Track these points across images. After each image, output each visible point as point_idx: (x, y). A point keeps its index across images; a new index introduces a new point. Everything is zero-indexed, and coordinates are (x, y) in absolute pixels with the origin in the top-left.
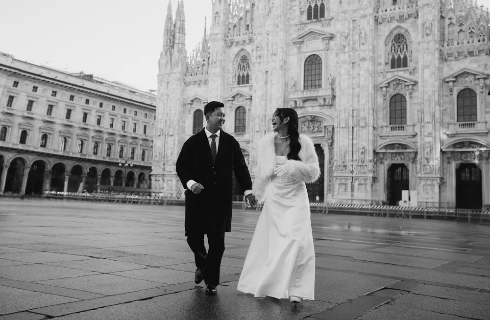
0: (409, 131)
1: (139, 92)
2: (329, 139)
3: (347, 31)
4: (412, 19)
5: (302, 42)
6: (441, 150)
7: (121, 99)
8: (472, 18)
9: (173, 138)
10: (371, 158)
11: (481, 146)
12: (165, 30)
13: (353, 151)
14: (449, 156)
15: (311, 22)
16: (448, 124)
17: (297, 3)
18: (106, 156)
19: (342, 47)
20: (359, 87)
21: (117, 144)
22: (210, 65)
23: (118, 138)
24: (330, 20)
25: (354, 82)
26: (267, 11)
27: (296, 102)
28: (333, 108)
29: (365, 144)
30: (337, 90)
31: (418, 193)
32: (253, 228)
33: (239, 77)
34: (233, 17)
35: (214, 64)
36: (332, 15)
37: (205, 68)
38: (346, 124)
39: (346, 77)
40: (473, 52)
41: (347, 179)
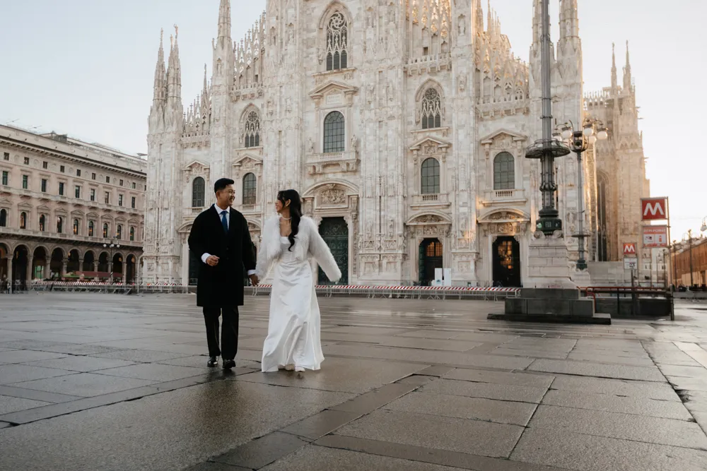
0: (443, 200)
1: (126, 157)
2: (353, 211)
3: (372, 84)
4: (444, 72)
5: (322, 96)
6: (477, 221)
7: (102, 165)
8: (508, 72)
9: (168, 212)
10: (401, 232)
11: (519, 216)
12: (156, 80)
13: (380, 224)
14: (486, 228)
15: (332, 73)
16: (485, 193)
17: (314, 50)
18: (88, 236)
19: (368, 103)
20: (387, 150)
21: (100, 220)
22: (212, 124)
23: (101, 214)
24: (354, 70)
25: (382, 143)
26: (279, 59)
27: (314, 167)
28: (357, 173)
29: (394, 216)
30: (362, 153)
31: (452, 271)
32: (266, 316)
33: (247, 138)
34: (240, 65)
35: (216, 123)
36: (355, 65)
37: (206, 127)
38: (373, 193)
39: (371, 138)
40: (510, 110)
41: (374, 257)
